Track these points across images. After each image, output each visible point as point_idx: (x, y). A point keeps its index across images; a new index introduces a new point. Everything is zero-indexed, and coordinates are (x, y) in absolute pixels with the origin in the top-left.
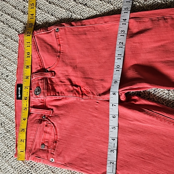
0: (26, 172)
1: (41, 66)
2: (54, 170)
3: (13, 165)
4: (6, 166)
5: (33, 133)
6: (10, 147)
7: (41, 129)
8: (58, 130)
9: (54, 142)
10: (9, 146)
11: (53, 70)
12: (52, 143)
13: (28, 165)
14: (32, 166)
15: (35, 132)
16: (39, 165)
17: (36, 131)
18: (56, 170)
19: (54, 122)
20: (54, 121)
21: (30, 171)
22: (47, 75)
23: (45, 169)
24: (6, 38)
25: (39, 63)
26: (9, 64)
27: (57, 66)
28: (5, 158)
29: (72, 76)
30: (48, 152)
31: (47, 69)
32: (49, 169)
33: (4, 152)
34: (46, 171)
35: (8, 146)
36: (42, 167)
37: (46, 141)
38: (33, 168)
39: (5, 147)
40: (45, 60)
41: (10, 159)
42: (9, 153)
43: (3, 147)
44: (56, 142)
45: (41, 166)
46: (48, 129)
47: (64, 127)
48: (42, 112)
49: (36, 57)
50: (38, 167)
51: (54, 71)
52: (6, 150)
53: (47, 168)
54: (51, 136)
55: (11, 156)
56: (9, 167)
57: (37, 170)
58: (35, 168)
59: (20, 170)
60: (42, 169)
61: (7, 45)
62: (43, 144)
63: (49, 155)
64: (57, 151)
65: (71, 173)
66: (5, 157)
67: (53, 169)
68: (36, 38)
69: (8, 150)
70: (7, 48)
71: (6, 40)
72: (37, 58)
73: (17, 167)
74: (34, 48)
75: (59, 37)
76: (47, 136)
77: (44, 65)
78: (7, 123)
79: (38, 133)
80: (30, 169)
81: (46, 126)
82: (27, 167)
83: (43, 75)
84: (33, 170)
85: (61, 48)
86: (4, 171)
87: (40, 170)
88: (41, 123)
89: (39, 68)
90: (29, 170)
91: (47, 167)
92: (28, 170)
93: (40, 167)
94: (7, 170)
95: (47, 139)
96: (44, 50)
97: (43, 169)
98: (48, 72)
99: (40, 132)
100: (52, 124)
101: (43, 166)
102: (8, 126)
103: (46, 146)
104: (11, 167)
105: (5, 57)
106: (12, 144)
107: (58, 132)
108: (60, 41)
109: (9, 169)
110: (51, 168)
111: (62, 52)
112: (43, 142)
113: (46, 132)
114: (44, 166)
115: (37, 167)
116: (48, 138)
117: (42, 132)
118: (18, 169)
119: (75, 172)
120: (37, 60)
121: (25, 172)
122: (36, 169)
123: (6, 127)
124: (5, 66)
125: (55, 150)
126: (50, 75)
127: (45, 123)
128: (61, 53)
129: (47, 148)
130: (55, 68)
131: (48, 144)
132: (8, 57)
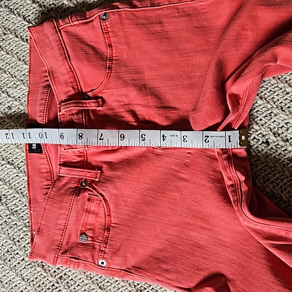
0: (49, 288)
1: (76, 87)
2: (102, 284)
3: (25, 275)
4: (12, 277)
5: (64, 214)
6: (18, 241)
7: (79, 206)
8: (111, 206)
9: (104, 230)
10: (16, 240)
11: (100, 95)
12: (102, 231)
13: (53, 274)
14: (61, 277)
15: (67, 212)
16: (74, 276)
17: (70, 210)
18: (106, 285)
19: (103, 193)
20: (103, 190)
21: (58, 285)
22: (88, 105)
23: (86, 282)
24: (5, 34)
25: (71, 82)
26: (12, 84)
27: (108, 86)
28: (8, 263)
29: (137, 105)
30: (94, 248)
31: (89, 94)
32: (93, 282)
33: (6, 250)
34: (88, 286)
35: (14, 239)
36: (80, 279)
37: (88, 227)
38: (62, 281)
39: (9, 241)
40: (82, 77)
41: (19, 263)
42: (17, 253)
43: (4, 241)
44: (108, 230)
45: (79, 277)
46: (93, 207)
47: (124, 201)
48: (80, 174)
49: (65, 72)
50: (72, 279)
51: (101, 98)
52: (10, 246)
53: (90, 281)
54: (98, 219)
55: (21, 259)
56: (17, 278)
57: (70, 285)
58: (66, 281)
59: (38, 285)
60: (81, 283)
61: (7, 48)
62: (84, 233)
63: (96, 254)
64: (111, 245)
65: (135, 290)
66: (10, 261)
67: (101, 282)
68: (62, 35)
69: (14, 247)
70: (8, 54)
71: (4, 37)
72: (68, 72)
73: (32, 280)
74: (61, 54)
75: (109, 30)
76: (91, 219)
77: (82, 86)
78: (12, 196)
79: (73, 214)
80: (58, 283)
81: (89, 200)
82: (51, 279)
83: (81, 105)
84: (63, 284)
85: (114, 51)
86: (7, 285)
87: (77, 284)
88: (78, 195)
89: (72, 92)
90: (56, 285)
91: (89, 278)
92: (53, 285)
93: (77, 278)
94: (14, 285)
95: (90, 225)
96: (81, 56)
97: (83, 283)
98: (89, 98)
99: (78, 212)
100: (100, 197)
101: (81, 276)
102: (13, 203)
103: (90, 237)
104: (20, 278)
105: (5, 72)
106: (21, 237)
107: (111, 211)
108: (112, 39)
109: (18, 282)
110: (96, 280)
111: (116, 60)
112: (83, 229)
113: (88, 212)
114: (84, 276)
115: (70, 278)
116: (92, 222)
117: (81, 212)
118: (35, 283)
119: (142, 288)
120: (67, 76)
121: (47, 287)
122: (68, 282)
123: (9, 205)
124: (5, 88)
125: (107, 243)
126: (93, 104)
127: (87, 194)
128: (114, 62)
129: (92, 241)
130: (104, 91)
131: (93, 233)
132: (10, 71)
